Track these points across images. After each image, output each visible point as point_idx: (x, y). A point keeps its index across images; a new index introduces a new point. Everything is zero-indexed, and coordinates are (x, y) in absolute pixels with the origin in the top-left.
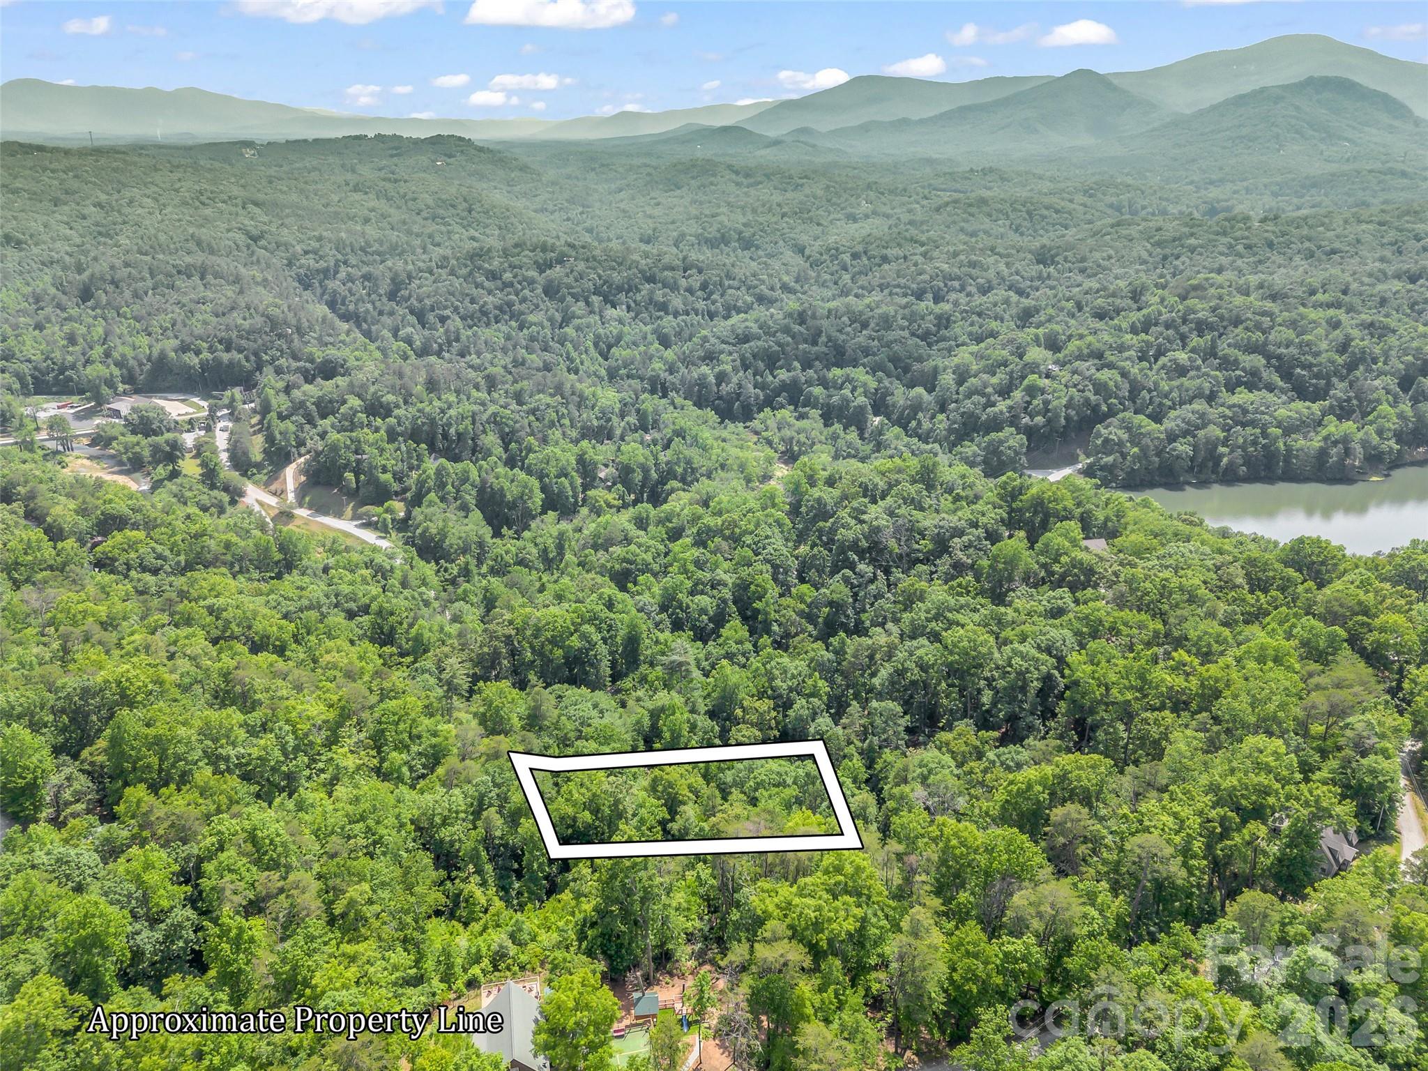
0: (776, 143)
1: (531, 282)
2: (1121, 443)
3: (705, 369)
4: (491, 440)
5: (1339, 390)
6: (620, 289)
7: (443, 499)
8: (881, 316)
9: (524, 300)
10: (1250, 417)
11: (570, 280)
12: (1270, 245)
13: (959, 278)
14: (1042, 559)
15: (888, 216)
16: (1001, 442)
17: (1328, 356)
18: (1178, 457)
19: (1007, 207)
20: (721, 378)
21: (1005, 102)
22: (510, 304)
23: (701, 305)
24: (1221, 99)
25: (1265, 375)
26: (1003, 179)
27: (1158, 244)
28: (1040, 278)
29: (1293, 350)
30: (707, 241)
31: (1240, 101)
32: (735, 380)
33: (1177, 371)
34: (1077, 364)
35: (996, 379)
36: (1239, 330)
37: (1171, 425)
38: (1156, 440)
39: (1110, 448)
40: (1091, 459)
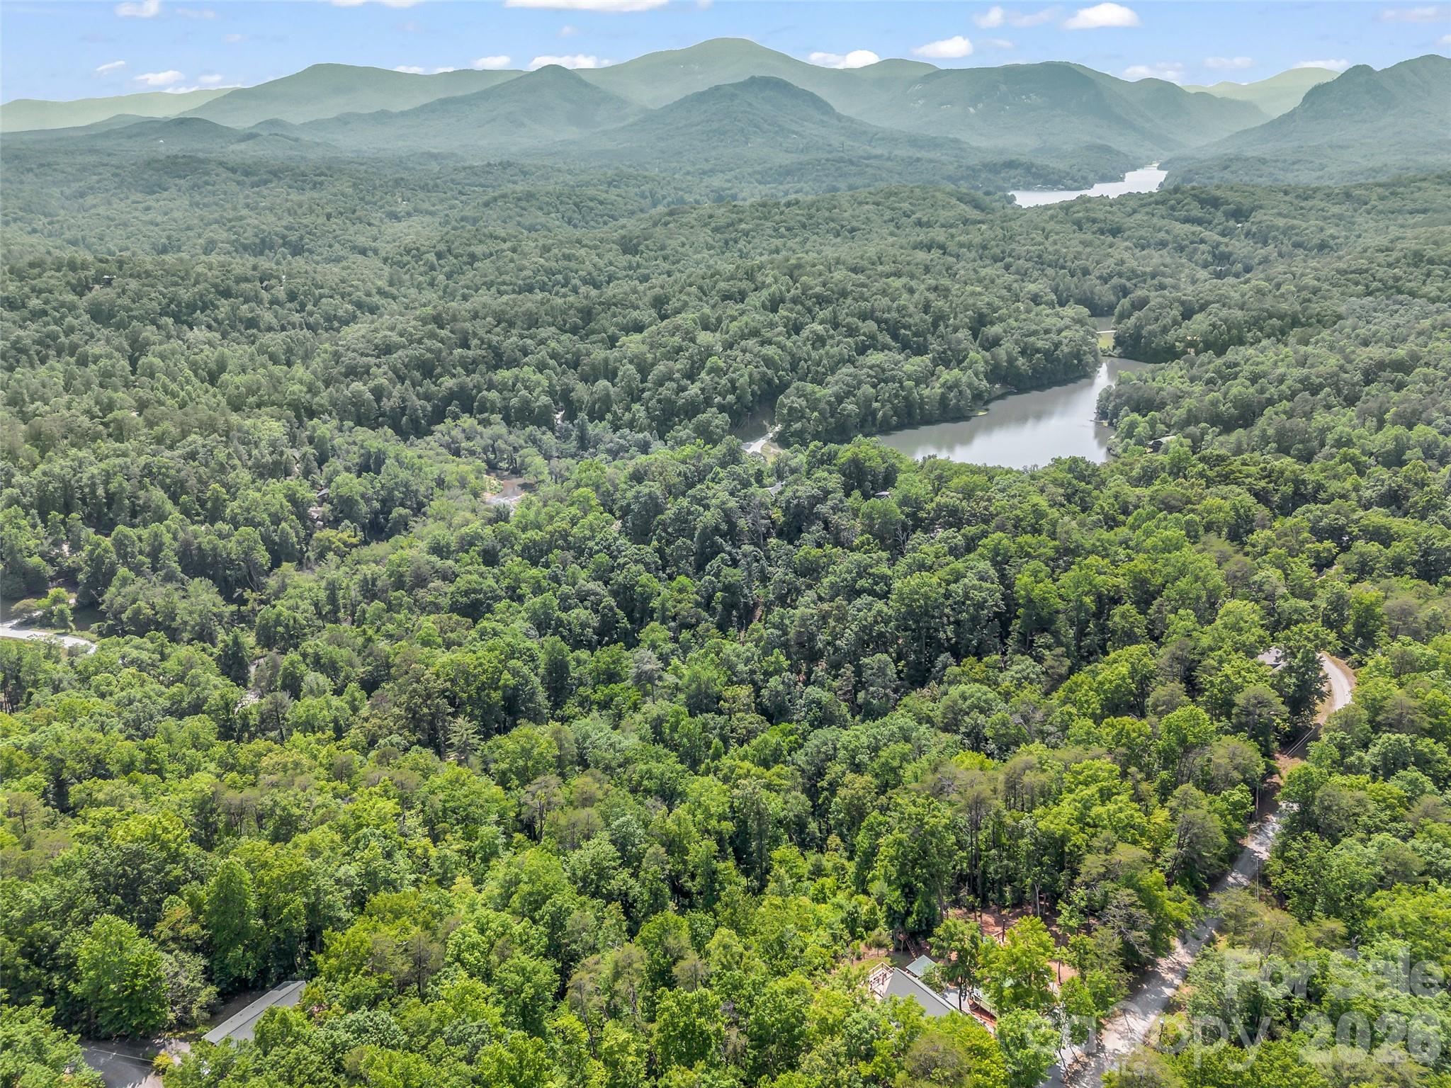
0: (250, 136)
1: (72, 308)
2: (802, 410)
3: (357, 386)
4: (158, 495)
5: (935, 345)
6: (192, 307)
7: (139, 572)
8: (524, 314)
9: (70, 331)
10: (888, 374)
11: (125, 301)
12: (804, 226)
13: (560, 272)
14: (907, 509)
15: (432, 214)
16: (709, 423)
17: (918, 318)
18: (849, 416)
19: (553, 199)
20: (378, 393)
21: (484, 96)
22: (53, 336)
23: (296, 317)
24: (678, 96)
25: (880, 337)
26: (525, 173)
27: (716, 230)
28: (630, 268)
29: (895, 315)
30: (246, 248)
31: (701, 97)
32: (395, 393)
33: (819, 341)
34: (743, 343)
35: (680, 365)
36: (849, 301)
37: (836, 388)
38: (829, 403)
39: (795, 415)
40: (778, 428)
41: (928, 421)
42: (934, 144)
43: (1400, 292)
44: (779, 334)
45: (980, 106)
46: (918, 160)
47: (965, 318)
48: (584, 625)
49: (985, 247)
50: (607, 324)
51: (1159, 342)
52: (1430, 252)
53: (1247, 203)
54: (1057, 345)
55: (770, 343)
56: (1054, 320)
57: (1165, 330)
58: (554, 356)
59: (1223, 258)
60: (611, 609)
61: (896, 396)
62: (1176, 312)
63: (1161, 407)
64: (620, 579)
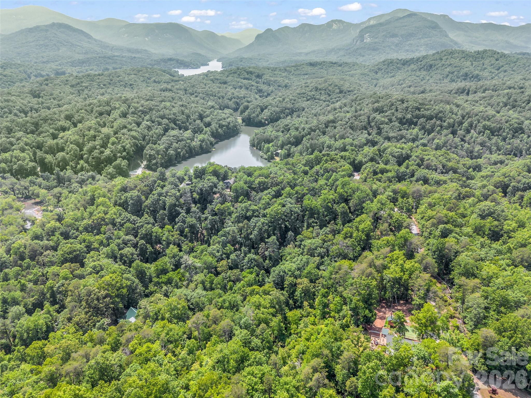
2: (154, 155)
5: (190, 126)
16: (120, 164)
17: (181, 117)
18: (172, 155)
25: (171, 125)
29: (173, 116)
33: (149, 128)
34: (122, 131)
35: (98, 142)
36: (154, 112)
37: (164, 145)
38: (163, 151)
39: (151, 157)
40: (145, 163)
41: (198, 154)
42: (137, 51)
43: (315, 99)
44: (133, 127)
45: (149, 37)
46: (135, 57)
47: (195, 116)
48: (132, 254)
49: (186, 90)
50: (48, 128)
51: (256, 120)
52: (319, 87)
53: (260, 73)
54: (229, 123)
55: (131, 130)
56: (223, 115)
57: (258, 116)
58: (27, 144)
59: (260, 91)
60: (144, 245)
61: (185, 146)
62: (259, 110)
63: (272, 141)
64: (143, 232)
